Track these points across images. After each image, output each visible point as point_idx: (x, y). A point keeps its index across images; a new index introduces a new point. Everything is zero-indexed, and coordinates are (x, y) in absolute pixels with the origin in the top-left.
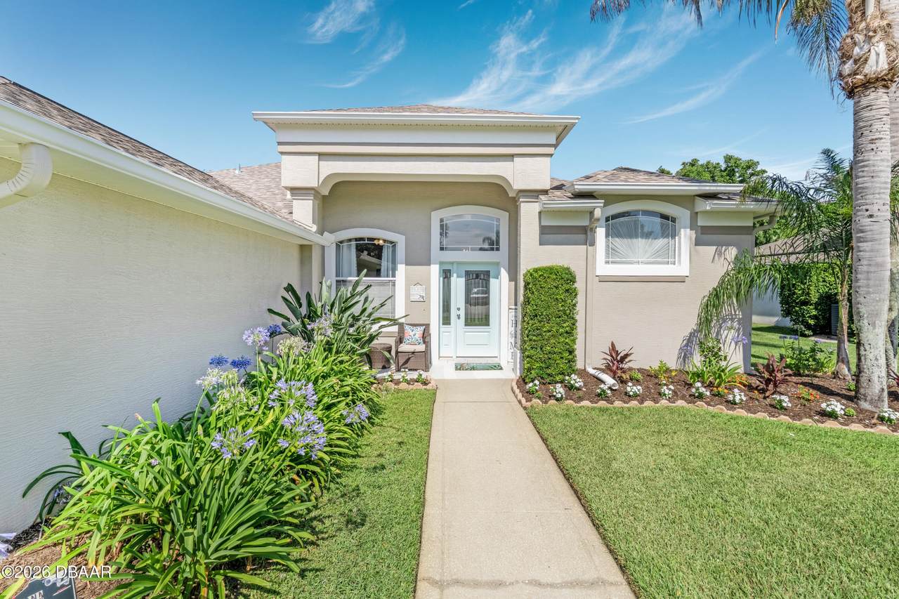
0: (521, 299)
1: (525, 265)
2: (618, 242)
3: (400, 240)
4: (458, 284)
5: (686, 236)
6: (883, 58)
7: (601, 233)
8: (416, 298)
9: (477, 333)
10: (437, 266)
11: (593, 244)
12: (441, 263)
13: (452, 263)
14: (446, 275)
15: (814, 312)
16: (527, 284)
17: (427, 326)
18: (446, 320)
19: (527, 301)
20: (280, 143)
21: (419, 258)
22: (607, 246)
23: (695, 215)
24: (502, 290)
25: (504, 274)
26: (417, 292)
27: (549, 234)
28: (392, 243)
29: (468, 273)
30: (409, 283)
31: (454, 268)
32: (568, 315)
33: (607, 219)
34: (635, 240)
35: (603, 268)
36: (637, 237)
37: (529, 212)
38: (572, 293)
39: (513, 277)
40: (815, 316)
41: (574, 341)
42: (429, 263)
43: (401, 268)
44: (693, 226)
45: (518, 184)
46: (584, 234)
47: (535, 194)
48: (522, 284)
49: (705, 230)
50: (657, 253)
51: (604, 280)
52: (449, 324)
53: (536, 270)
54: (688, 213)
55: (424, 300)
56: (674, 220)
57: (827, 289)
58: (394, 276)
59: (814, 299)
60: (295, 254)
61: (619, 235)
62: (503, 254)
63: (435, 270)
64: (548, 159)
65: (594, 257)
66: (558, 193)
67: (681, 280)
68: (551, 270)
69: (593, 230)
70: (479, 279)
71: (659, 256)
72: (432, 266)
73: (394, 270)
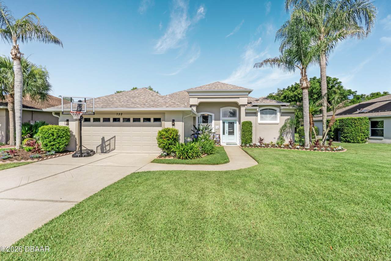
0: (241, 128)
1: (242, 121)
2: (263, 116)
3: (213, 115)
4: (227, 125)
5: (279, 114)
6: (305, 84)
7: (259, 114)
8: (217, 128)
9: (231, 137)
10: (222, 121)
11: (257, 116)
12: (223, 120)
13: (225, 120)
14: (224, 123)
15: (333, 134)
16: (242, 125)
17: (220, 135)
18: (224, 133)
19: (242, 129)
20: (190, 96)
21: (217, 119)
22: (261, 117)
23: (280, 110)
24: (237, 126)
25: (238, 123)
26: (217, 127)
27: (247, 114)
28: (211, 115)
29: (229, 122)
30: (215, 125)
31: (225, 121)
32: (251, 131)
33: (261, 111)
34: (267, 115)
35: (259, 121)
36: (267, 114)
37: (243, 109)
38: (251, 127)
39: (240, 123)
40: (333, 135)
41: (252, 136)
42: (220, 120)
43: (213, 121)
44: (280, 112)
45: (240, 103)
46: (255, 114)
47: (244, 105)
48: (241, 125)
49: (283, 113)
50: (273, 118)
51: (260, 124)
52: (224, 134)
53: (244, 122)
54: (279, 109)
55: (219, 129)
56: (276, 110)
57: (337, 127)
58: (211, 123)
59: (333, 130)
60: (192, 119)
61: (263, 114)
62: (237, 118)
63: (221, 122)
64: (247, 98)
65: (257, 119)
66: (249, 105)
67: (277, 124)
68: (247, 122)
69: (257, 113)
70: (231, 125)
71: (273, 119)
72: (220, 121)
73: (212, 121)
